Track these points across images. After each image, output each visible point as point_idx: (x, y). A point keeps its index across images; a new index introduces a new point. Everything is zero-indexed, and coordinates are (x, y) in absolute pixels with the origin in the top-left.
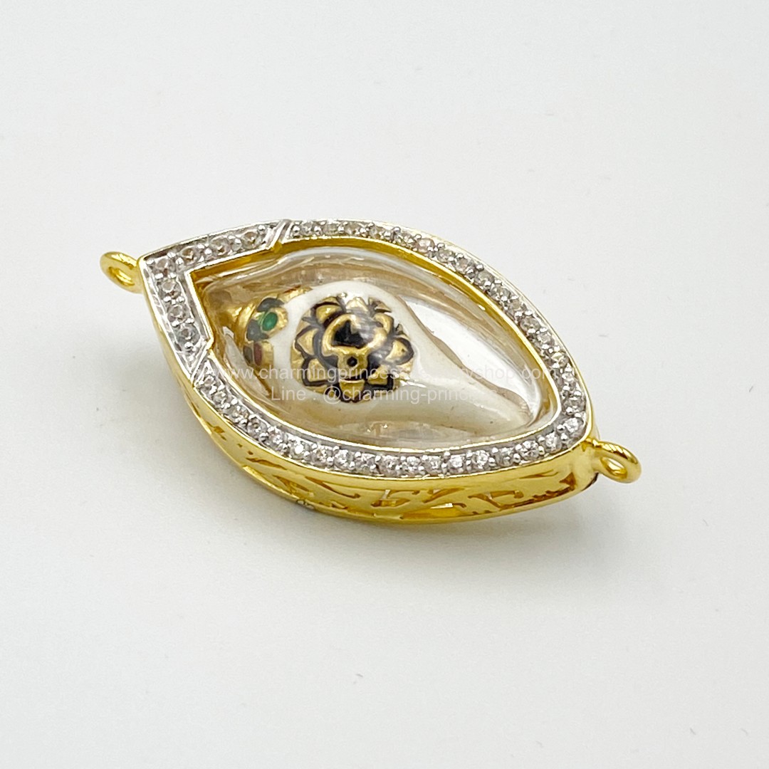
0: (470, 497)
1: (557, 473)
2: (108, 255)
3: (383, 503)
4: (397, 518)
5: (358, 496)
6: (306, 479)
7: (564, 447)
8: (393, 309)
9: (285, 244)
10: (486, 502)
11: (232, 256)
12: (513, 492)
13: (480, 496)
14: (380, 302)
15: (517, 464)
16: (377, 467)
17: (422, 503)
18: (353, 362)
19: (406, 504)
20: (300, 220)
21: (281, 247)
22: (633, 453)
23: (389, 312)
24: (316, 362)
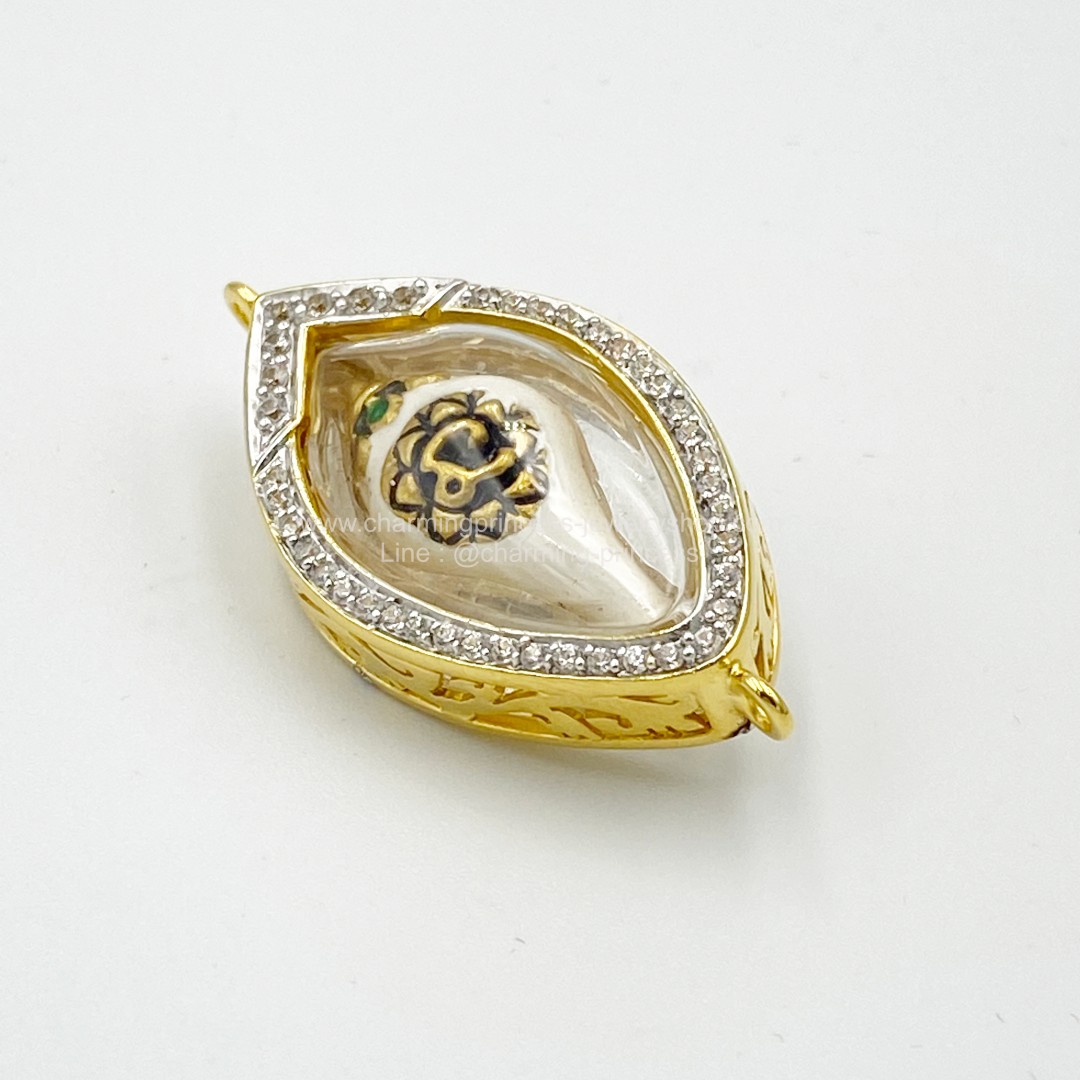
0: (553, 709)
1: (675, 702)
2: (233, 287)
3: (447, 693)
4: (466, 719)
5: (409, 674)
6: (350, 636)
7: (684, 666)
8: (541, 428)
9: (446, 312)
10: (578, 723)
11: (373, 315)
12: (618, 718)
13: (568, 711)
14: (528, 414)
15: (615, 675)
16: (431, 636)
17: (491, 704)
18: (456, 487)
19: (471, 700)
20: (477, 283)
21: (439, 315)
22: (783, 697)
23: (536, 430)
24: (409, 478)
